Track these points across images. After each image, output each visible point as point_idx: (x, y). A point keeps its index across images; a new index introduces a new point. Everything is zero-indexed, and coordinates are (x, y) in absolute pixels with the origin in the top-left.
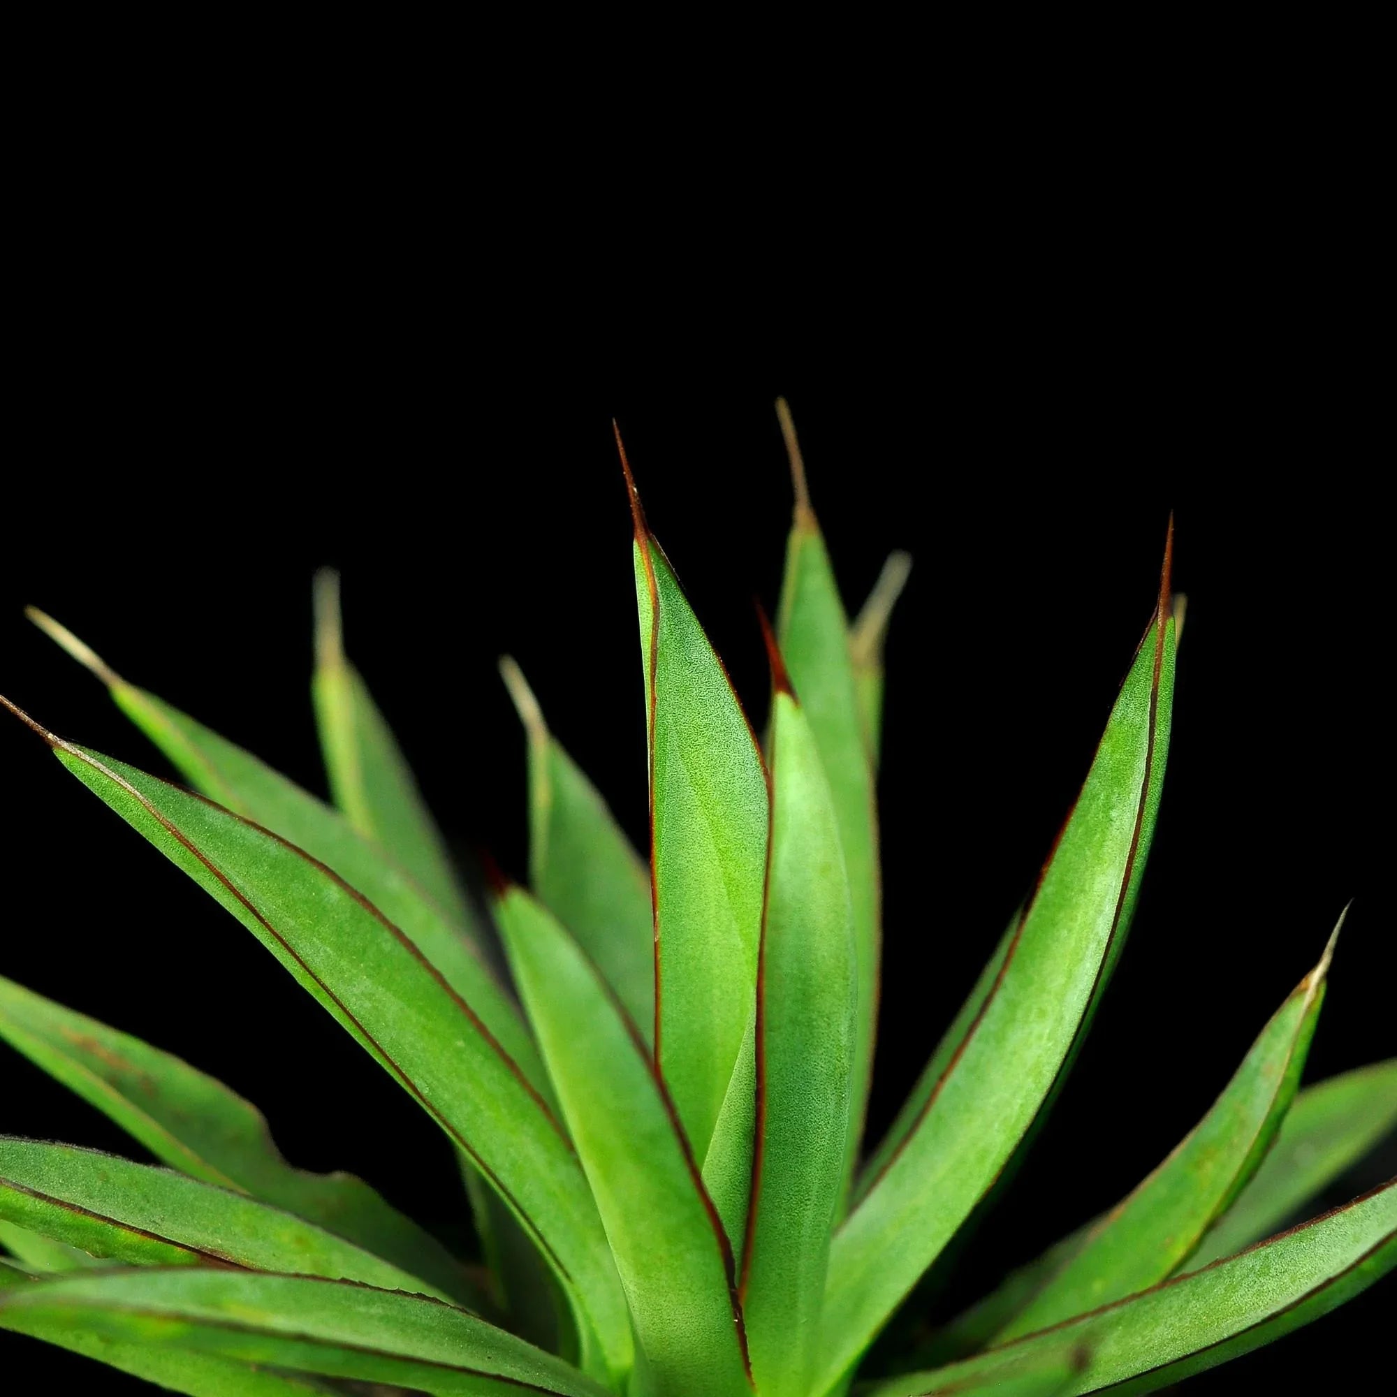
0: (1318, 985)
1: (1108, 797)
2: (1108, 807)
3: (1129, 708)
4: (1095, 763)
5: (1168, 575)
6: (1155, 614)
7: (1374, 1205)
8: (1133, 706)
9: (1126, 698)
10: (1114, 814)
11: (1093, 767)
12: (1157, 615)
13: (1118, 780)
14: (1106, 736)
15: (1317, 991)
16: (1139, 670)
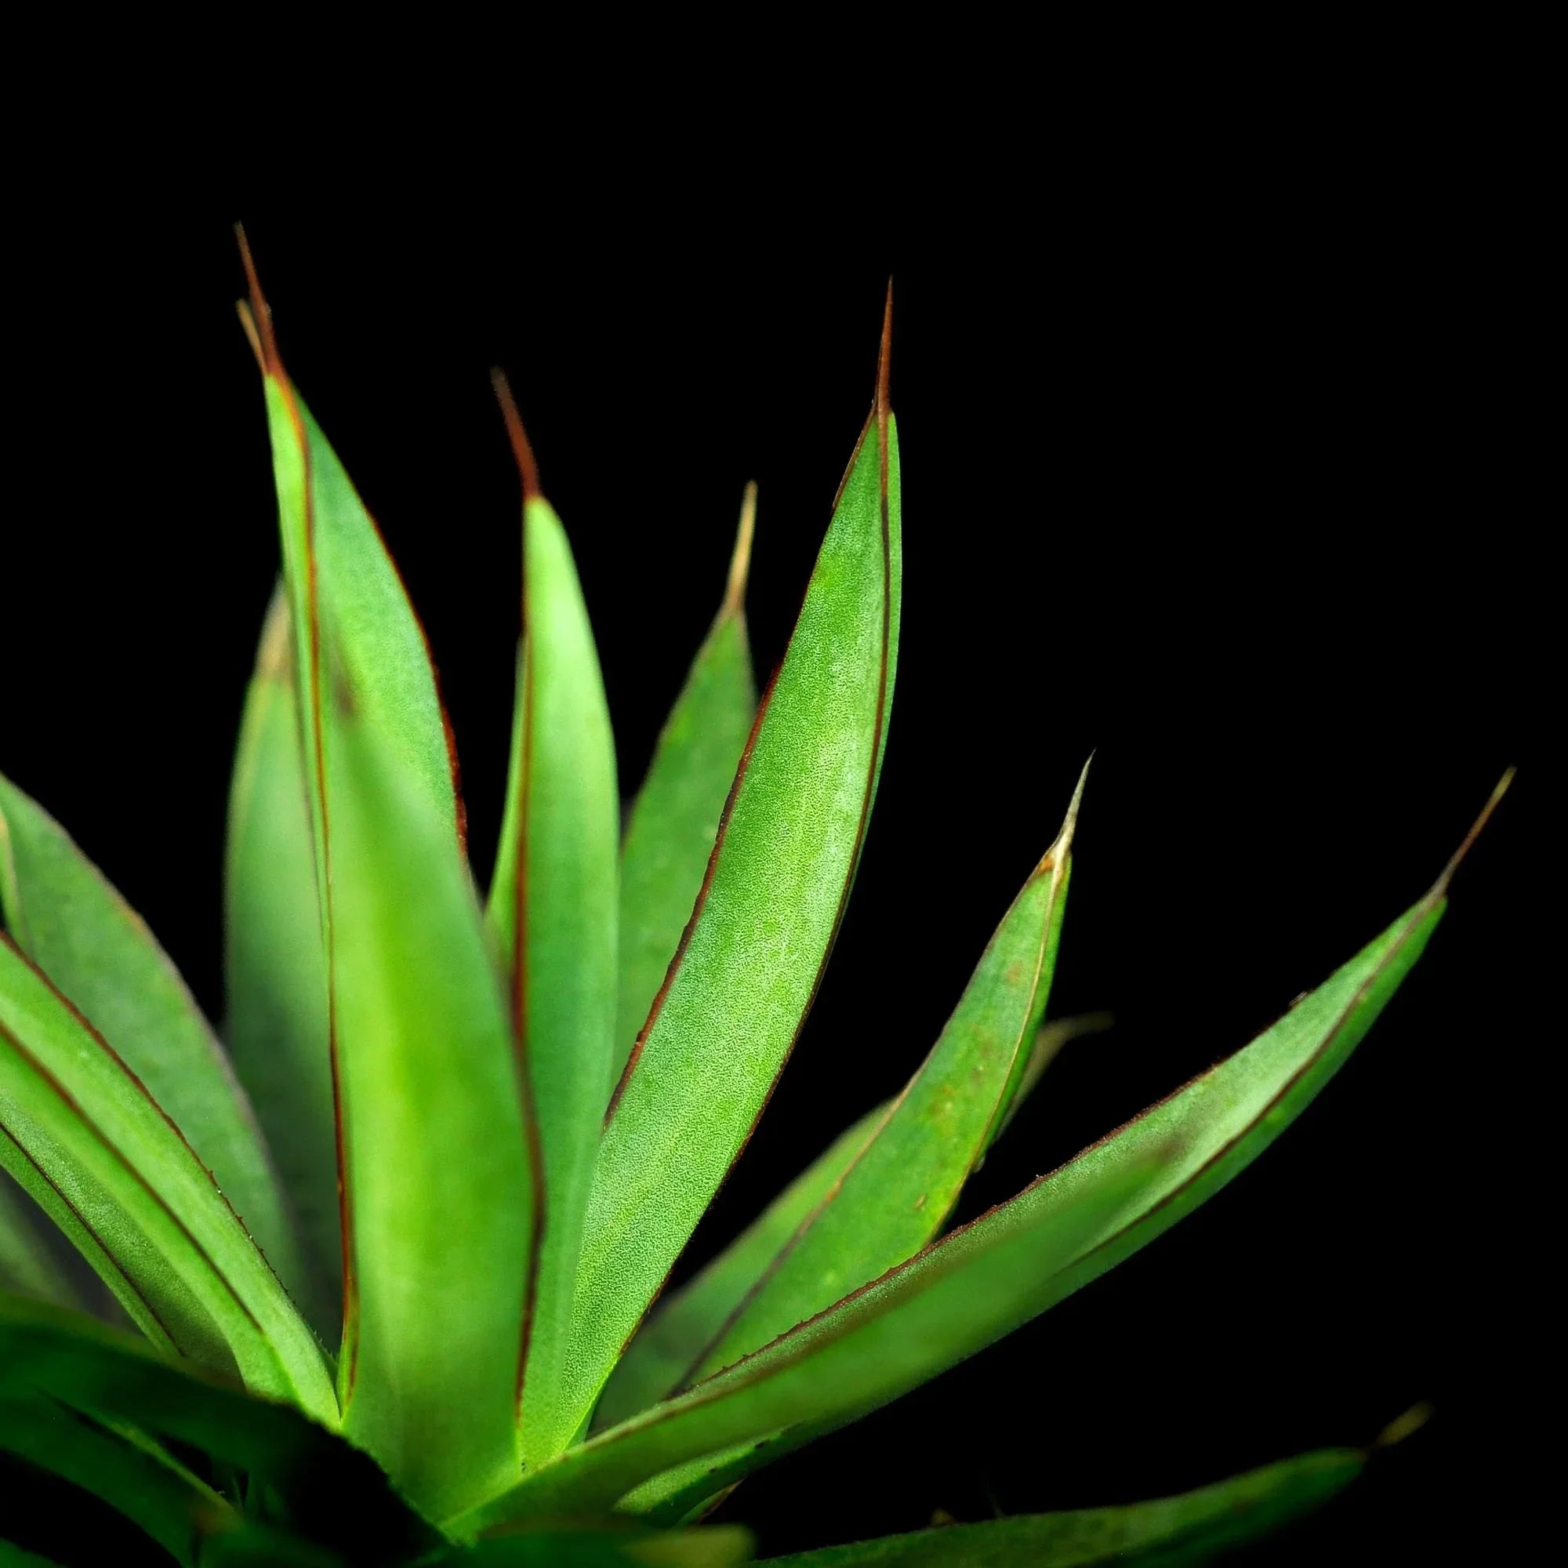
0: (1064, 859)
1: (825, 650)
2: (827, 660)
3: (845, 533)
4: (803, 611)
5: (888, 359)
6: (873, 410)
7: (1244, 1061)
8: (850, 530)
9: (842, 522)
10: (835, 668)
11: (801, 617)
12: (876, 412)
13: (840, 625)
14: (815, 575)
15: (1064, 868)
16: (855, 484)
